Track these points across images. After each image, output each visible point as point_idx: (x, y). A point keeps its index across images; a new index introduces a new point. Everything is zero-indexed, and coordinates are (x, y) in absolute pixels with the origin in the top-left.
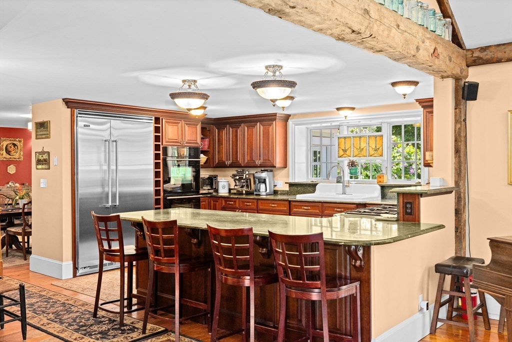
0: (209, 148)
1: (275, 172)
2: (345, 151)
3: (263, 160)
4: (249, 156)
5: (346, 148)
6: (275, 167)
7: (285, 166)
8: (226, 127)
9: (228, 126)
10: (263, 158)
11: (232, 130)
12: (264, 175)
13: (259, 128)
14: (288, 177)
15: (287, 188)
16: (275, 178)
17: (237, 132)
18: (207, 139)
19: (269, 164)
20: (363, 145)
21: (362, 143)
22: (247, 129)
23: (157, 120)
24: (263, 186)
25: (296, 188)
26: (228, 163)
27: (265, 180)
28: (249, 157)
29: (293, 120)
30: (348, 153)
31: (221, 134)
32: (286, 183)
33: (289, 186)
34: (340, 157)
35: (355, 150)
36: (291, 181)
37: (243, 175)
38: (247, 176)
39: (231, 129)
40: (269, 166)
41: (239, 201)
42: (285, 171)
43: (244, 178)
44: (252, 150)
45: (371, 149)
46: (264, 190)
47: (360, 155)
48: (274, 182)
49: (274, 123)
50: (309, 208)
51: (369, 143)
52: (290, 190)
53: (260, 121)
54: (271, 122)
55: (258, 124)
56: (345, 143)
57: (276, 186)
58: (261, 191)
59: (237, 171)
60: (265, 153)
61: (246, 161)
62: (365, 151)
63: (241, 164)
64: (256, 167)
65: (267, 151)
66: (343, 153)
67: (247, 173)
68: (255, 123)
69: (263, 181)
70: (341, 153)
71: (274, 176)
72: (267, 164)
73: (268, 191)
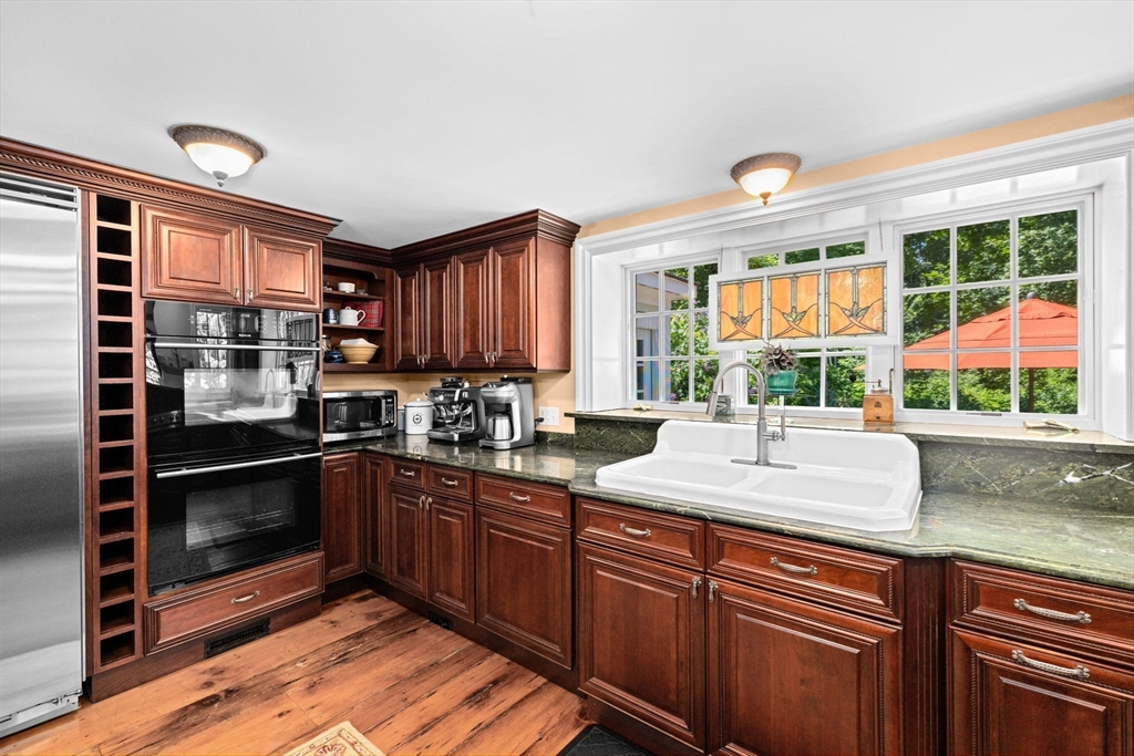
0: (382, 323)
1: (539, 385)
2: (740, 321)
3: (504, 350)
4: (468, 339)
5: (746, 314)
6: (535, 370)
7: (565, 368)
8: (418, 269)
9: (422, 265)
10: (503, 344)
11: (431, 277)
12: (506, 392)
13: (494, 262)
14: (574, 397)
15: (569, 428)
16: (541, 399)
17: (440, 279)
18: (377, 303)
19: (518, 361)
20: (805, 301)
21: (802, 296)
22: (465, 270)
23: (114, 209)
24: (502, 424)
25: (594, 430)
26: (422, 360)
27: (508, 406)
28: (468, 344)
29: (585, 239)
30: (749, 327)
31: (408, 288)
32: (566, 415)
33: (576, 424)
34: (725, 340)
35: (777, 317)
36: (581, 408)
37: (454, 392)
38: (465, 395)
39: (428, 273)
40: (520, 369)
41: (428, 471)
42: (565, 380)
43: (456, 399)
44: (474, 323)
45: (834, 311)
46: (506, 435)
47: (795, 333)
48: (536, 411)
49: (532, 242)
50: (648, 532)
51: (827, 294)
52: (578, 434)
53: (496, 243)
54: (523, 242)
55: (491, 251)
56: (740, 298)
57: (542, 420)
58: (498, 436)
59: (442, 380)
60: (508, 331)
61: (462, 356)
62: (813, 319)
63: (450, 363)
64: (486, 369)
65: (512, 327)
66: (733, 329)
67: (467, 385)
68: (483, 251)
69: (503, 409)
70: (730, 328)
71: (535, 395)
72: (514, 361)
73: (517, 437)
